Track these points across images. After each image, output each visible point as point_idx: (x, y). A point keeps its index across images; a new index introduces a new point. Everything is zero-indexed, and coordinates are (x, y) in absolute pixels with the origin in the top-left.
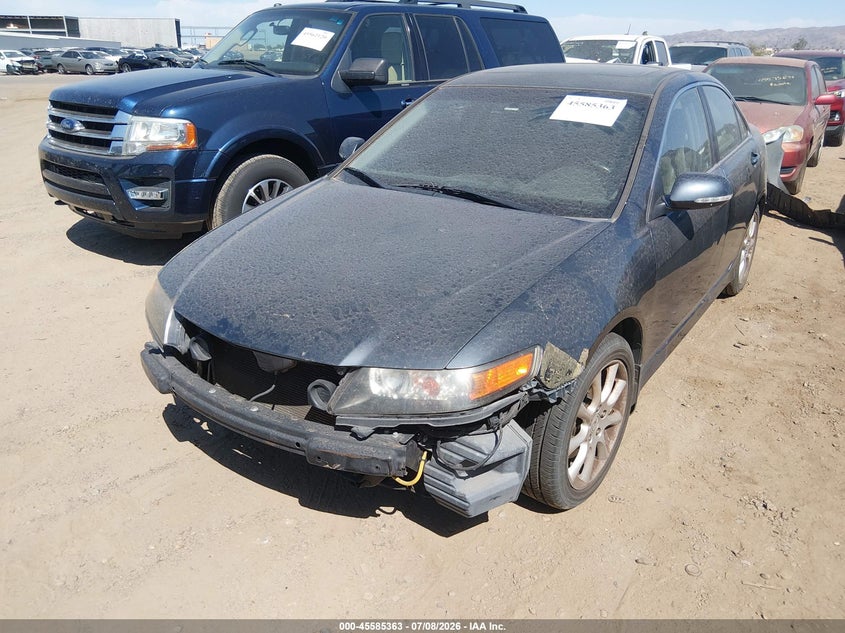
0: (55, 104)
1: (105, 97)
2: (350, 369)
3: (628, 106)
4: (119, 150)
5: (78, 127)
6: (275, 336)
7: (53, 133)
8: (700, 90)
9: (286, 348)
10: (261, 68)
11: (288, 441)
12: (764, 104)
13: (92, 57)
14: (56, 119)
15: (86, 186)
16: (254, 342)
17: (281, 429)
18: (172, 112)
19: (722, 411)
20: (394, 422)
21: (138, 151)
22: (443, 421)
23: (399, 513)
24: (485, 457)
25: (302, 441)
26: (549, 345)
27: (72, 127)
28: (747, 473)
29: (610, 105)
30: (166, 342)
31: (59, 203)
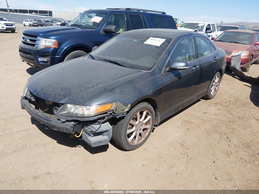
0: (24, 34)
1: (35, 33)
2: (62, 104)
3: (166, 41)
4: (37, 47)
5: (28, 40)
6: (46, 94)
7: (23, 42)
8: (194, 38)
9: (47, 98)
10: (81, 27)
11: (46, 122)
12: (238, 44)
13: (53, 23)
14: (23, 38)
15: (28, 56)
16: (41, 96)
17: (44, 119)
18: (53, 37)
19: (189, 130)
20: (70, 119)
21: (42, 48)
22: (83, 119)
23: (83, 147)
24: (95, 130)
25: (49, 122)
26: (117, 102)
27: (26, 40)
28: (187, 147)
29: (161, 40)
30: (25, 96)
31: (23, 61)
